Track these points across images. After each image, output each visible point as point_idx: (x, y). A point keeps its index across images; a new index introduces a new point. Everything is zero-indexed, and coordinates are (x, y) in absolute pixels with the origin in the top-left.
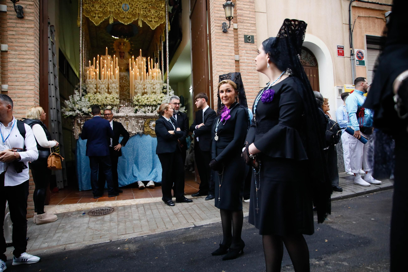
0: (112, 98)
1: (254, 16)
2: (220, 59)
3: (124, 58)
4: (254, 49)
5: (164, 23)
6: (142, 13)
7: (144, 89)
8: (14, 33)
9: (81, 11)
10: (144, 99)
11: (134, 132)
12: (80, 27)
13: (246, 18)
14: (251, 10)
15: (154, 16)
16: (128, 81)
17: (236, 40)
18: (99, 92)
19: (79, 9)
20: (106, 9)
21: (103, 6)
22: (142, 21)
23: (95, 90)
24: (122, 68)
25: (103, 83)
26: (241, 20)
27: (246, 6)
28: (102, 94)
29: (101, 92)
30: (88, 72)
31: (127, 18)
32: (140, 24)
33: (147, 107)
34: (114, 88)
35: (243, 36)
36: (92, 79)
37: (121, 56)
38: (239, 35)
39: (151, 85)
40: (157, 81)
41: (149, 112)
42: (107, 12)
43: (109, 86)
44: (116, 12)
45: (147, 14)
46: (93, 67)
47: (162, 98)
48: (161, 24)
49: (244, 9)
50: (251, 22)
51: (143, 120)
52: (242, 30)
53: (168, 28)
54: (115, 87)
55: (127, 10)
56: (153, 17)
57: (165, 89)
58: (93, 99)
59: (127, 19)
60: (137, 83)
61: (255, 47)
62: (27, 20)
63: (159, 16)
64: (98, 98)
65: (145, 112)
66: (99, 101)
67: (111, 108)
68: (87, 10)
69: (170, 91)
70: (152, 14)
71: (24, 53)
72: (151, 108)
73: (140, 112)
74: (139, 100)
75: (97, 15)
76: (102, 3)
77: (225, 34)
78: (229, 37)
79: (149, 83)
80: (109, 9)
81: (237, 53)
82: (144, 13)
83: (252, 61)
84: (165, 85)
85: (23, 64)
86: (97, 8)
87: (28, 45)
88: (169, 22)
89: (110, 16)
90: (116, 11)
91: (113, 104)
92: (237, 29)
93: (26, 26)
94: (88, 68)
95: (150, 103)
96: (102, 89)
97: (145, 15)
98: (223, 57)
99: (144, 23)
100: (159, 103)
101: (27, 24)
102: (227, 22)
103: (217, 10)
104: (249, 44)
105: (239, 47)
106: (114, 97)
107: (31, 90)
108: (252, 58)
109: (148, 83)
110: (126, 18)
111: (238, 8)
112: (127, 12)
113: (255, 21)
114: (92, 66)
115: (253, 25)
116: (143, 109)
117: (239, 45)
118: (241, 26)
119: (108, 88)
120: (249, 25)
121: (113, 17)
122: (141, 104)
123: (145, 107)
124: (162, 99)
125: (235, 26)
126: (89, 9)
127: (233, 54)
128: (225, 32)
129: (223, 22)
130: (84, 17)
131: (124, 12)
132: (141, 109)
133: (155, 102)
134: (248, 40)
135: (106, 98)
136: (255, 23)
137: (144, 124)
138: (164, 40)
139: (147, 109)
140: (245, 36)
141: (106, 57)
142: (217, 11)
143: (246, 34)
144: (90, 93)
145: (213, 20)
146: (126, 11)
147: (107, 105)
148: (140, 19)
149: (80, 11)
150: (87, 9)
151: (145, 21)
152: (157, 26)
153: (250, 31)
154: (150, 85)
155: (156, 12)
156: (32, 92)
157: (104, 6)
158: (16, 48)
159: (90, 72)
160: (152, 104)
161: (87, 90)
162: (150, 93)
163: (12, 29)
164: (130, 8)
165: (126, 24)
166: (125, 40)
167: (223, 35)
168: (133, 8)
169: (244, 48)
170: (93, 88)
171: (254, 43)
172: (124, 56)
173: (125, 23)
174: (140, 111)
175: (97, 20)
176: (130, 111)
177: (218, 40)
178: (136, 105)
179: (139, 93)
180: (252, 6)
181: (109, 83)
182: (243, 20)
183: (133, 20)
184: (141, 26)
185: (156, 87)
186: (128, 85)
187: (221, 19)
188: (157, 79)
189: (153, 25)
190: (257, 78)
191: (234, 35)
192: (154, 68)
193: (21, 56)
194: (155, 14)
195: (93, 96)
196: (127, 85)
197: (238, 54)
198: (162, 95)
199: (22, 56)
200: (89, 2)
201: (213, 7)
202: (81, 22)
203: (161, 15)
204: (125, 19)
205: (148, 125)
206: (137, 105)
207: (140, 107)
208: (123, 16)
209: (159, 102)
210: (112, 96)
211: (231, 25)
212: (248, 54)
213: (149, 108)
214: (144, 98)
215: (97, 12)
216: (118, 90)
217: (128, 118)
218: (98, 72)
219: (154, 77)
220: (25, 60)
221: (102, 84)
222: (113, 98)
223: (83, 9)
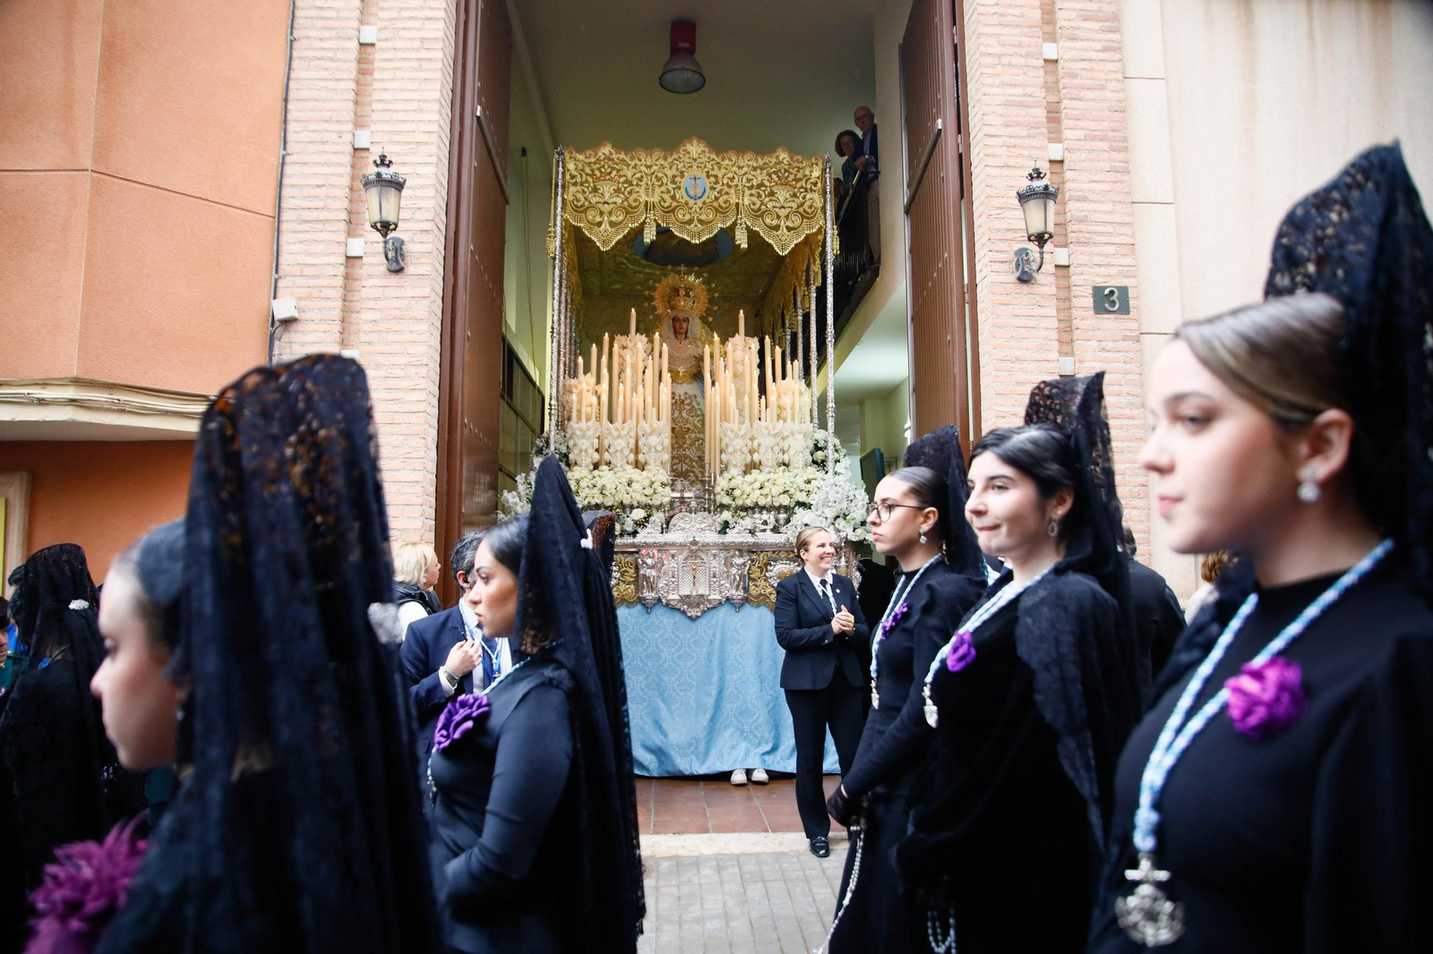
0: (647, 483)
1: (1128, 219)
2: (1006, 374)
3: (686, 337)
4: (1128, 334)
5: (821, 228)
6: (747, 202)
7: (752, 452)
8: (376, 316)
9: (559, 209)
10: (749, 488)
11: (715, 596)
12: (554, 259)
13: (1100, 228)
14: (1117, 198)
15: (788, 210)
16: (699, 412)
17: (1063, 305)
18: (609, 464)
19: (553, 201)
20: (634, 196)
21: (626, 188)
22: (748, 228)
23: (596, 457)
24: (681, 370)
25: (620, 434)
26: (1080, 235)
27: (1099, 186)
28: (616, 469)
29: (613, 461)
30: (574, 397)
31: (701, 222)
32: (742, 240)
33: (761, 513)
34: (656, 451)
35: (1091, 291)
36: (588, 420)
37: (679, 329)
38: (1074, 288)
39: (774, 440)
40: (796, 427)
41: (764, 530)
42: (636, 207)
43: (640, 444)
44: (666, 205)
45: (762, 204)
46: (591, 378)
47: (809, 482)
48: (808, 237)
49: (1093, 197)
50: (1117, 240)
51: (748, 557)
52: (1087, 269)
53: (833, 245)
54: (659, 448)
55: (700, 197)
56: (783, 213)
57: (821, 449)
58: (588, 487)
59: (699, 226)
60: (730, 434)
61: (1134, 325)
62: (412, 277)
63: (801, 210)
64: (604, 483)
65: (752, 532)
66: (607, 493)
67: (645, 518)
68: (575, 203)
69: (836, 455)
70: (779, 206)
71: (400, 373)
72: (772, 517)
73: (735, 530)
74: (733, 490)
75: (606, 218)
76: (622, 180)
77: (1025, 288)
78: (1038, 298)
79: (769, 434)
80: (643, 195)
81: (1066, 348)
82: (754, 204)
83: (1120, 376)
84: (820, 435)
85: (396, 407)
86: (607, 196)
87: (413, 349)
88: (835, 227)
89: (646, 218)
90: (665, 202)
91: (651, 503)
92: (1069, 266)
93: (410, 293)
94: (573, 382)
95: (769, 498)
96: (618, 454)
97: (756, 208)
98: (1017, 366)
99: (753, 236)
100: (801, 500)
101: (413, 287)
102: (1033, 247)
103: (998, 208)
104: (1112, 316)
105: (1074, 328)
106: (653, 479)
107: (414, 484)
108: (1122, 365)
109: (764, 431)
110: (696, 222)
111: (1070, 196)
112: (700, 203)
113: (1132, 237)
114: (589, 375)
115: (1124, 250)
116: (748, 522)
117: (1075, 321)
118: (1081, 257)
119: (637, 451)
120: (1111, 249)
121: (655, 220)
122: (739, 502)
123: (754, 513)
124: (808, 487)
125: (1061, 256)
126: (583, 200)
127: (1055, 355)
128: (1025, 279)
129: (1017, 247)
130: (567, 226)
131: (691, 202)
132: (741, 521)
133: (786, 495)
134: (1107, 305)
135: (629, 484)
136: (1131, 241)
137: (749, 570)
138: (819, 283)
139: (758, 521)
140: (1097, 291)
141: (630, 341)
142: (998, 212)
143: (1100, 282)
144: (580, 466)
145: (984, 240)
146: (695, 198)
147: (632, 507)
148: (741, 224)
149: (556, 208)
150: (578, 200)
151: (756, 229)
152: (795, 242)
153: (1113, 271)
154: (771, 438)
155: (794, 195)
156: (418, 488)
157: (629, 189)
158: (380, 358)
159: (580, 394)
160: (777, 504)
161: (571, 456)
162: (771, 467)
163: (371, 304)
164: (708, 190)
165: (697, 242)
166: (691, 278)
167: (1018, 291)
168: (718, 187)
169: (1091, 333)
170: (591, 451)
171: (1128, 313)
172: (686, 332)
173: (692, 237)
174: (738, 527)
175: (605, 234)
176: (703, 526)
177: (1002, 307)
178: (723, 507)
179: (735, 466)
180: (1122, 182)
181: (640, 434)
182: (1088, 236)
183: (720, 225)
184: (744, 246)
185: (790, 446)
186: (699, 425)
187: (1010, 235)
188: (793, 420)
189: (783, 238)
190: (1138, 435)
191: (1058, 288)
192: (784, 377)
193: (392, 383)
194: (790, 204)
195: (590, 477)
196: (695, 426)
197: (1071, 353)
198: (812, 471)
199: (395, 381)
200: (584, 179)
201: (982, 198)
202: (558, 243)
203: (811, 207)
204: (692, 225)
205: (761, 572)
206: (727, 507)
207: (736, 512)
208: (687, 217)
209: (802, 497)
210: (647, 478)
211: (1045, 256)
212: (1108, 351)
213: (765, 516)
214: (751, 484)
215: (606, 208)
216: (666, 457)
217: (697, 550)
218: (605, 398)
219: (785, 409)
220: (400, 395)
221: (619, 436)
222: (653, 483)
223: (563, 199)
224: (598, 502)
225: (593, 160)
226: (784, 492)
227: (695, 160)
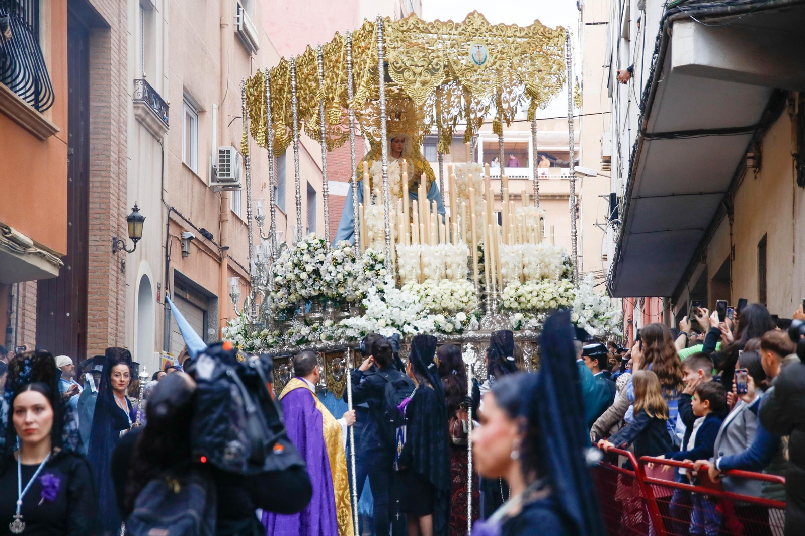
0: (463, 293)
7: (523, 267)
10: (529, 296)
15: (543, 73)
21: (429, 53)
34: (462, 267)
42: (438, 69)
44: (458, 68)
45: (526, 68)
47: (566, 290)
51: (532, 347)
55: (483, 63)
58: (424, 296)
59: (483, 86)
64: (435, 293)
66: (437, 301)
67: (467, 319)
68: (396, 65)
70: (537, 69)
72: (543, 315)
75: (418, 78)
80: (443, 60)
86: (418, 61)
90: (457, 65)
95: (543, 303)
97: (522, 70)
100: (562, 304)
106: (466, 290)
110: (481, 83)
112: (483, 67)
116: (534, 321)
119: (445, 267)
122: (523, 306)
124: (567, 294)
126: (401, 63)
132: (530, 321)
133: (553, 301)
135: (452, 294)
146: (480, 63)
147: (455, 311)
155: (548, 61)
160: (547, 307)
161: (402, 272)
162: (538, 279)
164: (488, 56)
170: (418, 268)
172: (402, 151)
174: (526, 325)
175: (418, 93)
179: (514, 279)
189: (542, 95)
194: (545, 68)
204: (478, 86)
207: (524, 314)
208: (475, 79)
215: (418, 70)
216: (464, 270)
224: (432, 307)
225: (405, 28)
226: (552, 299)
227: (477, 30)
